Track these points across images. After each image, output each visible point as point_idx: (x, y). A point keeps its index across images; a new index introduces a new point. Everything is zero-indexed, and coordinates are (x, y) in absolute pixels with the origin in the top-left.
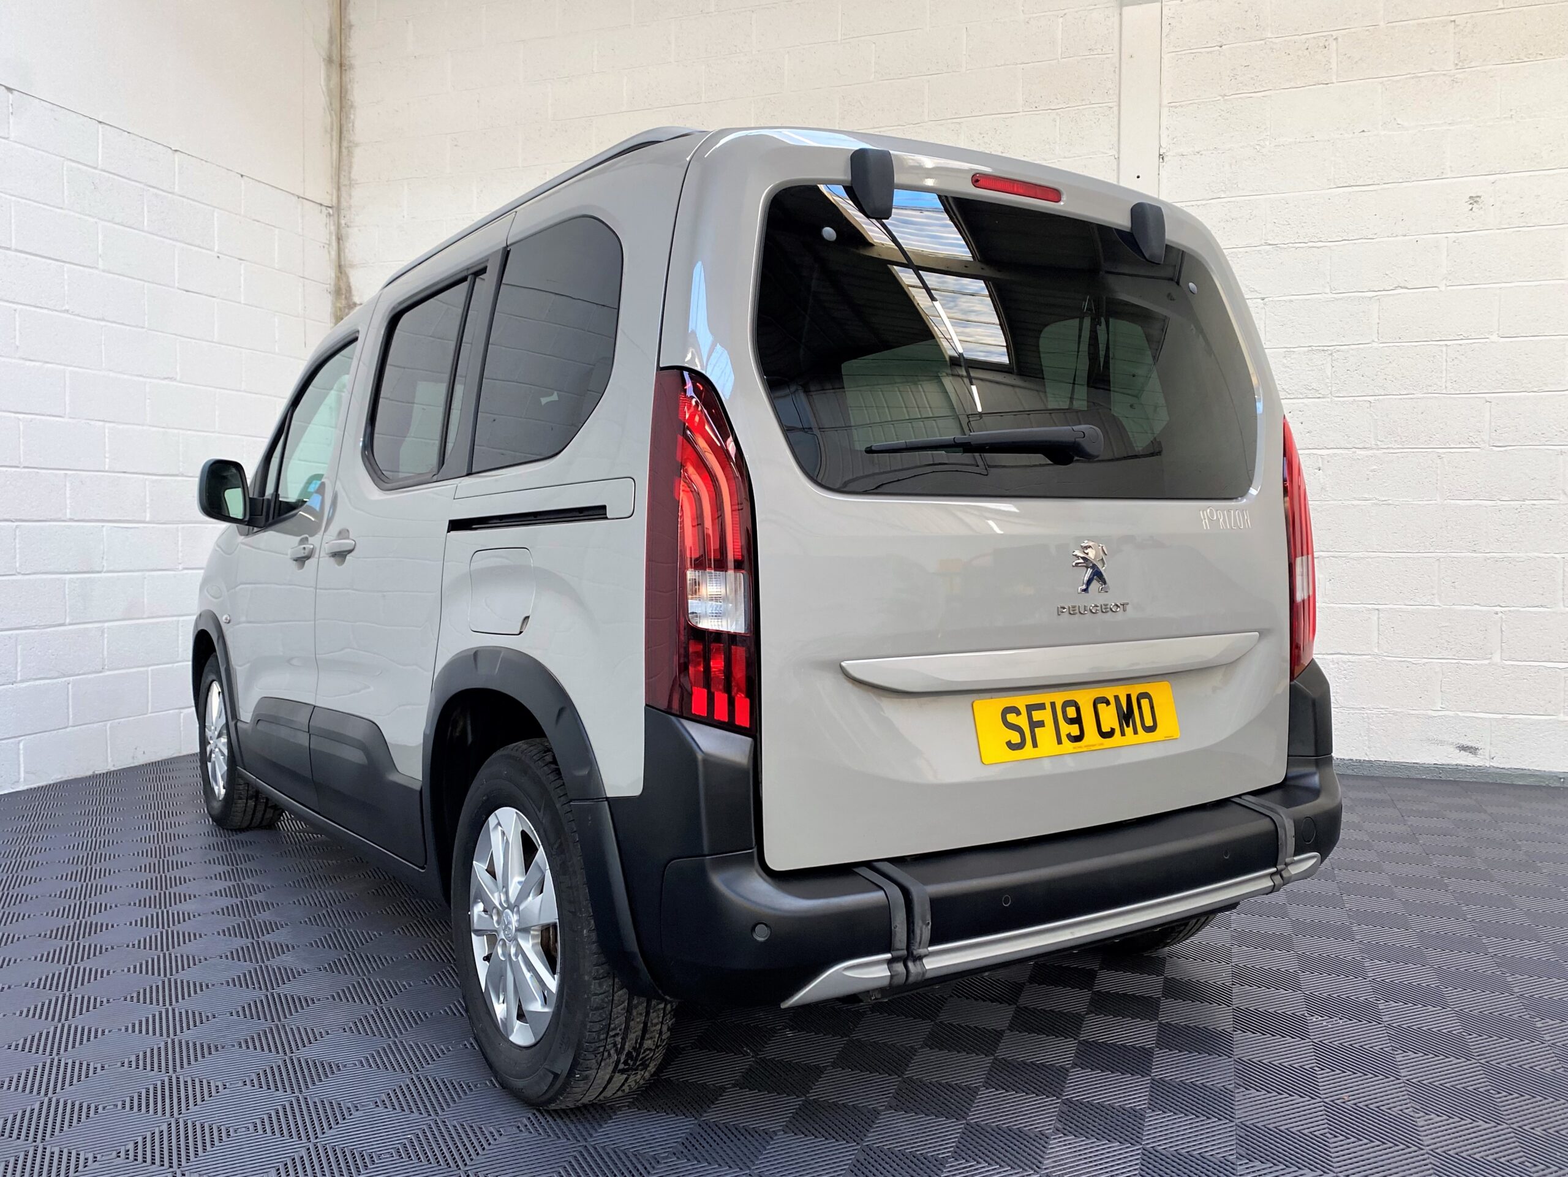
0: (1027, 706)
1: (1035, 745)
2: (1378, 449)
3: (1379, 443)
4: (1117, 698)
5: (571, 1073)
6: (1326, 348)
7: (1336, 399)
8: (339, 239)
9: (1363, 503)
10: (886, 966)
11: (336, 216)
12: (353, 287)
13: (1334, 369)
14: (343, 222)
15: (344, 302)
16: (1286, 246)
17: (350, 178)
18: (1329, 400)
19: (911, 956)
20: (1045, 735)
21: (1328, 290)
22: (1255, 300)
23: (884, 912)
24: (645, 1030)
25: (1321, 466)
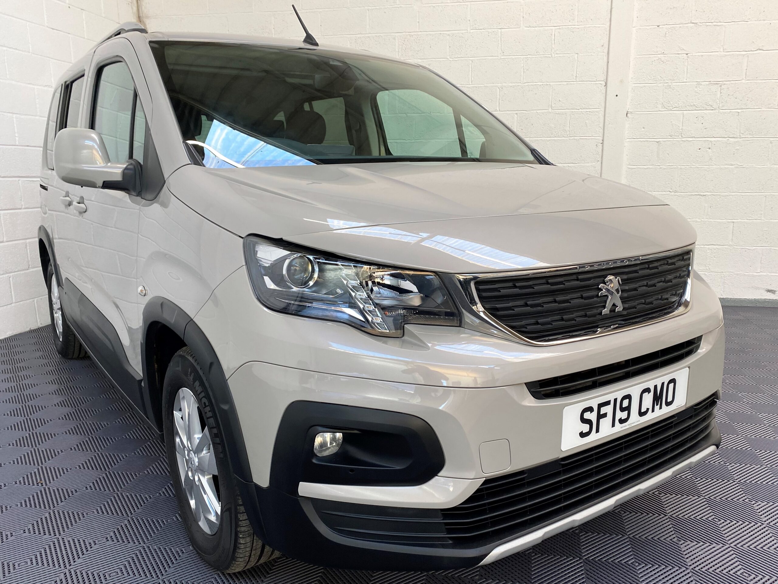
2: (740, 138)
3: (741, 135)
6: (718, 83)
7: (721, 111)
9: (731, 167)
13: (722, 94)
16: (701, 24)
18: (717, 111)
21: (722, 50)
22: (683, 55)
25: (710, 147)
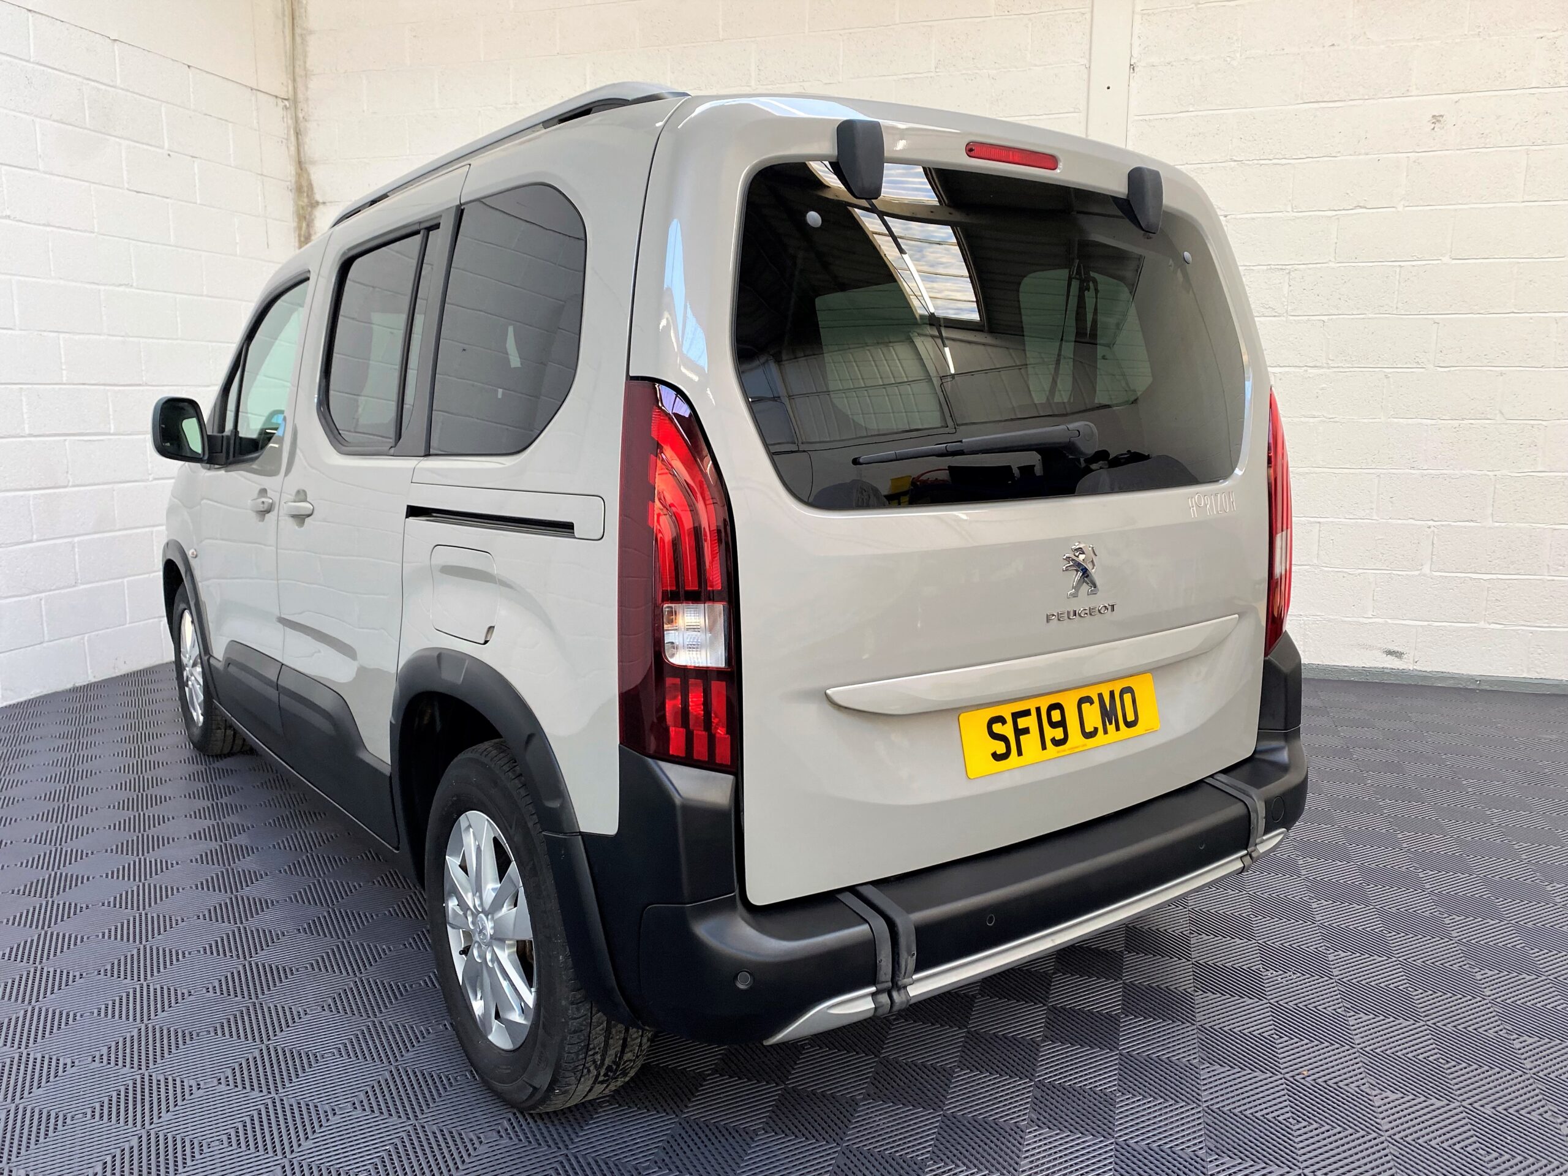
0: (1013, 714)
1: (1020, 753)
2: (1328, 368)
3: (1330, 362)
4: (1100, 696)
5: (551, 1088)
6: (1284, 267)
7: (1291, 318)
8: (297, 134)
9: (1311, 420)
10: (870, 998)
11: (293, 109)
12: (315, 185)
13: (1291, 288)
14: (301, 115)
15: (306, 200)
16: (1251, 163)
17: (305, 69)
18: (1284, 319)
19: (896, 985)
20: (1031, 742)
21: (1289, 209)
23: (869, 946)
24: (624, 1046)
